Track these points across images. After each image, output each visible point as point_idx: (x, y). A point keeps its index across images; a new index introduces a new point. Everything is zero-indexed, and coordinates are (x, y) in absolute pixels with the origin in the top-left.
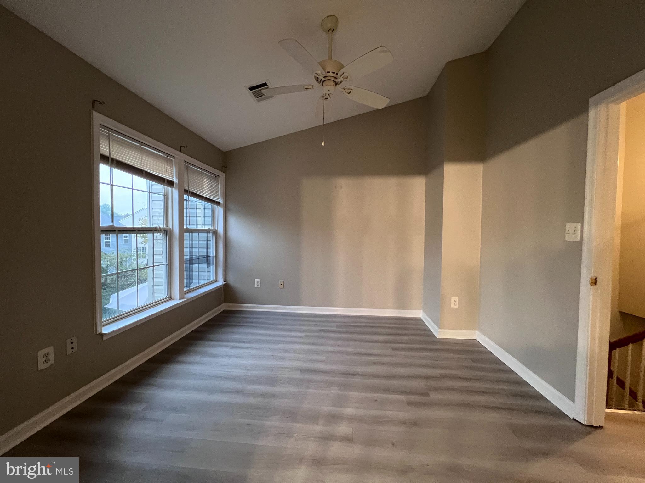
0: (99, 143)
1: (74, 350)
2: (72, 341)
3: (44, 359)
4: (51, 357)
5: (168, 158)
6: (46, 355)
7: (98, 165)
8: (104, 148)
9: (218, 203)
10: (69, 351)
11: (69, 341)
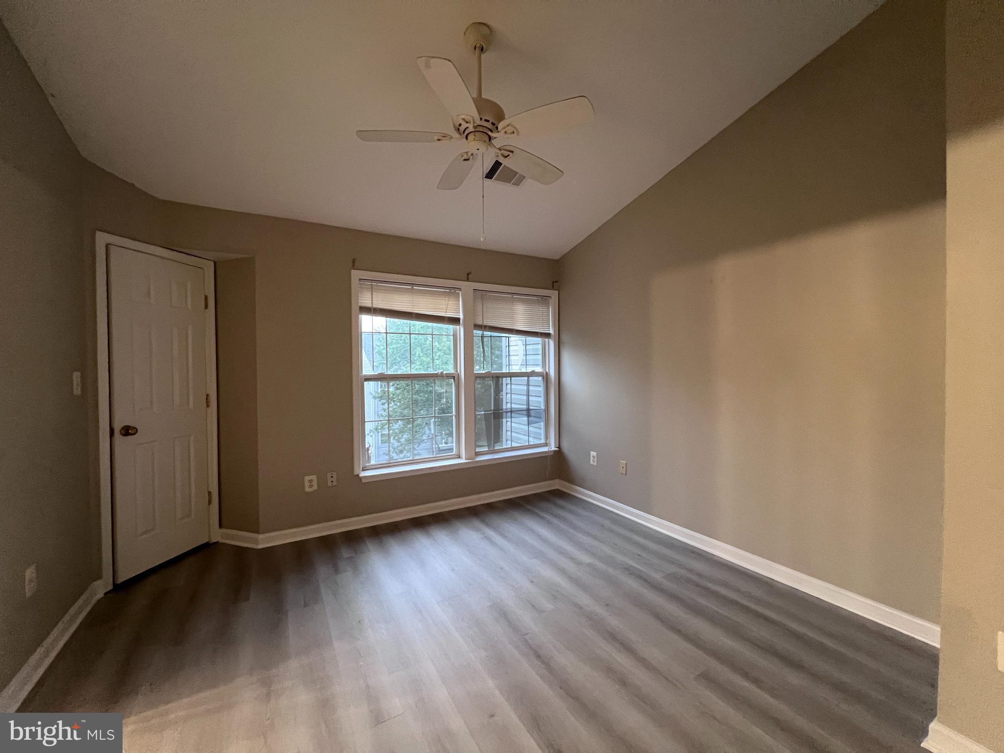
0: (358, 297)
1: (334, 483)
2: (332, 476)
3: (309, 484)
4: (315, 483)
5: (452, 292)
6: (311, 481)
7: (358, 318)
8: (366, 300)
9: (548, 335)
10: (330, 484)
11: (329, 475)
